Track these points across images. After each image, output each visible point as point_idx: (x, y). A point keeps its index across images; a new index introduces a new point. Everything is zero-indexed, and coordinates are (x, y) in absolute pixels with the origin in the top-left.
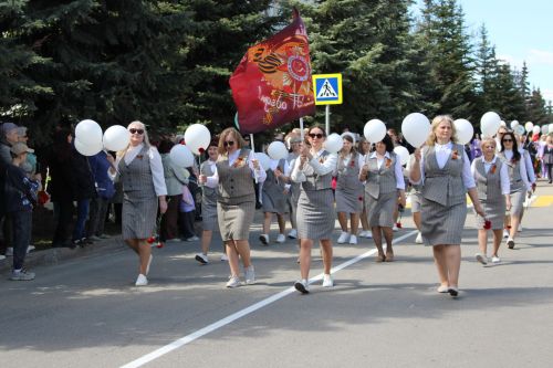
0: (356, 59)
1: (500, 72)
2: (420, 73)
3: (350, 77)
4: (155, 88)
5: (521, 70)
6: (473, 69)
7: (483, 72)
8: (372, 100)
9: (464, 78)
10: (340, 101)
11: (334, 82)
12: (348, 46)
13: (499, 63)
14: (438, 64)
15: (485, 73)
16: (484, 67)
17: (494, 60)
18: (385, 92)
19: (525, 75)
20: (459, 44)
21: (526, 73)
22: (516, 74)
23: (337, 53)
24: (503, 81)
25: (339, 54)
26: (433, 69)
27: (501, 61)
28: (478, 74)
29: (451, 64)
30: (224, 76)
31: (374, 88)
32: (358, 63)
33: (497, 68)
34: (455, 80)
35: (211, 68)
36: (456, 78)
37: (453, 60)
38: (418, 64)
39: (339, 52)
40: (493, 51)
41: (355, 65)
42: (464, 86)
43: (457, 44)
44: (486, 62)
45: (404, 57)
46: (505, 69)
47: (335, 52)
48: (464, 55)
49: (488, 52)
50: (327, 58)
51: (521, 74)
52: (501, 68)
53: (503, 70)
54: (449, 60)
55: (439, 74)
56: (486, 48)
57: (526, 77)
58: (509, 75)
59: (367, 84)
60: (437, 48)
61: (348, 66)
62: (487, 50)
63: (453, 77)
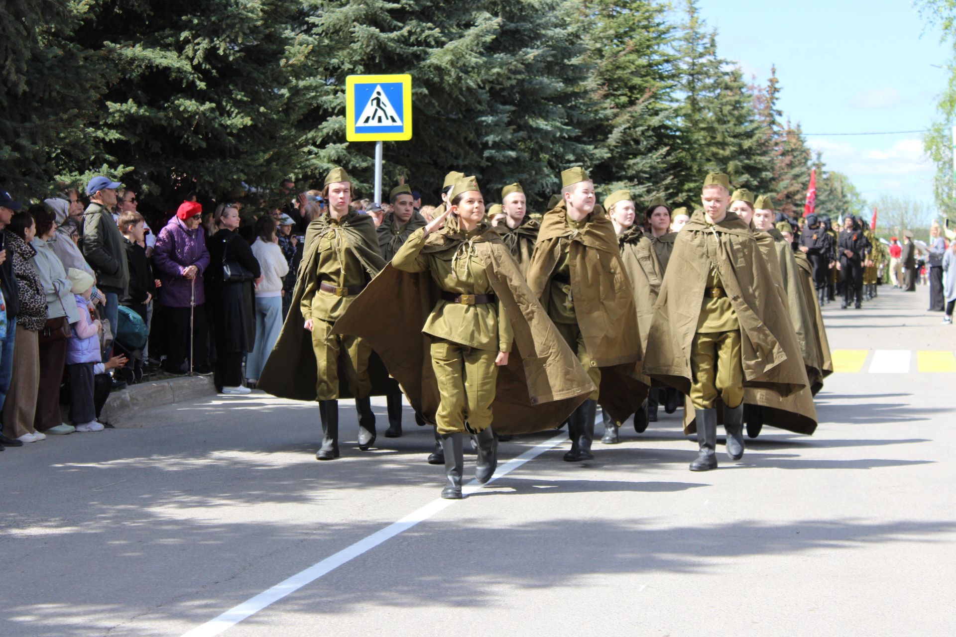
0: (440, 44)
1: (727, 88)
2: (568, 81)
3: (428, 83)
4: (23, 87)
5: (765, 84)
6: (673, 76)
7: (691, 86)
8: (472, 136)
9: (655, 96)
10: (406, 135)
11: (394, 92)
12: (424, 15)
13: (725, 68)
14: (603, 64)
15: (694, 87)
16: (692, 75)
17: (714, 60)
18: (497, 118)
19: (773, 94)
20: (645, 23)
21: (776, 90)
22: (756, 92)
23: (400, 28)
24: (731, 105)
25: (405, 31)
26: (593, 73)
27: (727, 63)
28: (681, 89)
29: (628, 64)
30: (167, 69)
31: (476, 108)
32: (445, 54)
33: (719, 77)
34: (637, 99)
35: (140, 49)
36: (638, 96)
37: (633, 57)
38: (566, 61)
39: (404, 27)
40: (713, 40)
41: (437, 57)
42: (656, 113)
43: (639, 21)
44: (696, 65)
45: (539, 43)
46: (735, 81)
47: (397, 28)
48: (656, 47)
49: (701, 42)
50: (378, 41)
51: (765, 93)
52: (727, 78)
53: (731, 81)
54: (625, 55)
55: (604, 84)
56: (697, 33)
57: (777, 99)
58: (742, 93)
59: (464, 100)
60: (600, 30)
61: (424, 59)
62: (699, 38)
63: (633, 93)
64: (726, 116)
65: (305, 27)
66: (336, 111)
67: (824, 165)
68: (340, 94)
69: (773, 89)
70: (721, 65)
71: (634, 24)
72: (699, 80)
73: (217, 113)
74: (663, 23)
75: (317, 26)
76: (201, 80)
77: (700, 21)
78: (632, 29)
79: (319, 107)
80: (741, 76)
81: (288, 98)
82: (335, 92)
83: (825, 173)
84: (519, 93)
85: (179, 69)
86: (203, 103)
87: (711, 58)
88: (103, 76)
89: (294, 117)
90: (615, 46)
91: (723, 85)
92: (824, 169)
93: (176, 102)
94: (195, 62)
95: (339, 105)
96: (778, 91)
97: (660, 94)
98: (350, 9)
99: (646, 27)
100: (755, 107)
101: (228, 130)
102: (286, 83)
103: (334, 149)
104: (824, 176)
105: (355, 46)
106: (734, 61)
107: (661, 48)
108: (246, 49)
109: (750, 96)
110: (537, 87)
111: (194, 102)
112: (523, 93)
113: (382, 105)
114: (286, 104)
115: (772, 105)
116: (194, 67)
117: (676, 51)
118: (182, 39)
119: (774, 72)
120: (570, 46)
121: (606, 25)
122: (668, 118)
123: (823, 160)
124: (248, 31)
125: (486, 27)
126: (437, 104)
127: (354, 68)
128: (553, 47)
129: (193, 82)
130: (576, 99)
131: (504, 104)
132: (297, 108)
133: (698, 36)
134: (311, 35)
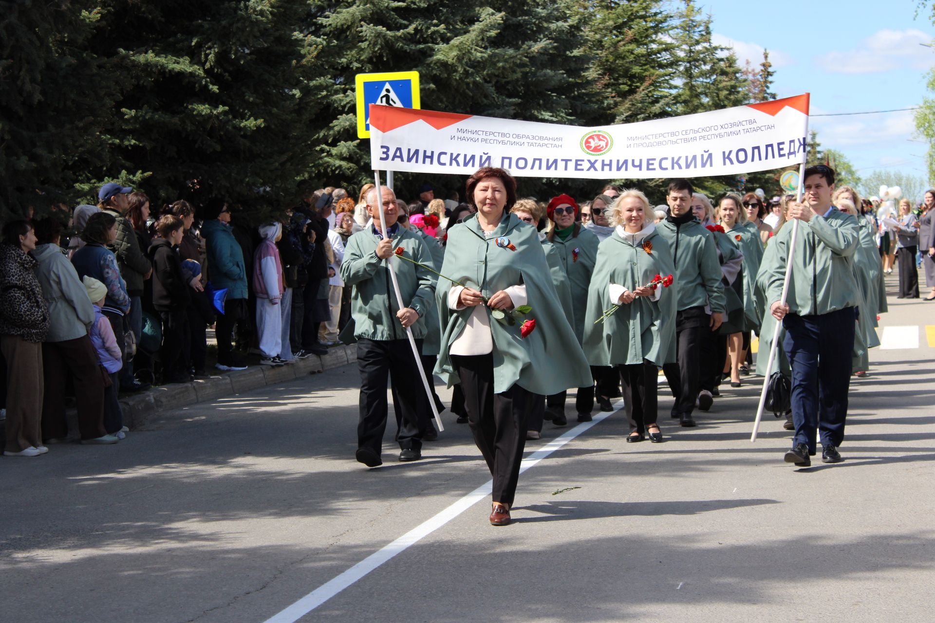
0: (446, 40)
1: (723, 73)
2: (571, 72)
3: (435, 79)
4: (38, 97)
5: (759, 68)
6: (671, 64)
9: (655, 85)
11: (403, 88)
12: (427, 13)
13: (720, 54)
14: (603, 54)
15: (691, 74)
16: (689, 62)
17: (709, 47)
18: (503, 111)
19: (766, 78)
20: (642, 13)
21: (770, 74)
22: (750, 77)
23: (406, 27)
24: (727, 90)
25: (411, 29)
26: (594, 64)
27: (722, 49)
28: (679, 76)
29: (628, 54)
30: (181, 74)
31: (482, 102)
32: (451, 49)
33: (714, 63)
34: (638, 87)
35: (152, 55)
36: (638, 84)
37: (632, 46)
38: (568, 53)
39: (410, 25)
40: (707, 28)
41: (445, 53)
42: (657, 101)
43: (637, 12)
44: (693, 52)
45: (542, 36)
46: (730, 66)
47: (403, 27)
48: (654, 36)
49: (697, 29)
50: (385, 39)
51: (759, 77)
52: (722, 63)
53: (726, 67)
54: (624, 45)
55: (604, 74)
56: (693, 21)
57: (771, 82)
58: (737, 78)
59: (471, 94)
60: (599, 21)
61: (431, 56)
62: (695, 26)
63: (633, 82)
64: (723, 101)
65: (313, 28)
66: (346, 110)
67: (819, 145)
68: (349, 92)
69: (766, 73)
70: (717, 52)
71: (632, 14)
72: (696, 67)
73: (230, 117)
74: (661, 13)
75: (325, 26)
76: (213, 84)
77: (696, 9)
78: (631, 19)
79: (329, 105)
80: (734, 61)
81: (300, 98)
82: (345, 91)
83: (819, 152)
84: (523, 86)
85: (190, 73)
86: (216, 107)
87: (706, 45)
88: (117, 83)
89: (306, 116)
90: (614, 37)
91: (719, 71)
92: (818, 149)
93: (190, 107)
94: (208, 66)
95: (348, 103)
96: (771, 75)
97: (660, 82)
98: (356, 10)
99: (644, 17)
100: (750, 91)
101: (242, 133)
102: (297, 84)
103: (345, 146)
104: (819, 156)
105: (364, 45)
106: (728, 47)
107: (658, 38)
108: (256, 52)
109: (745, 81)
110: (542, 79)
111: (207, 106)
112: (527, 85)
113: (391, 102)
114: (298, 104)
115: (766, 89)
116: (206, 71)
117: (673, 39)
118: (193, 44)
119: (766, 57)
120: (570, 38)
121: (605, 15)
122: (668, 105)
123: (818, 140)
124: (258, 34)
125: (491, 22)
126: (445, 99)
127: (362, 66)
128: (556, 40)
129: (206, 86)
130: (579, 89)
131: (510, 97)
132: (309, 108)
133: (694, 24)
134: (319, 37)
